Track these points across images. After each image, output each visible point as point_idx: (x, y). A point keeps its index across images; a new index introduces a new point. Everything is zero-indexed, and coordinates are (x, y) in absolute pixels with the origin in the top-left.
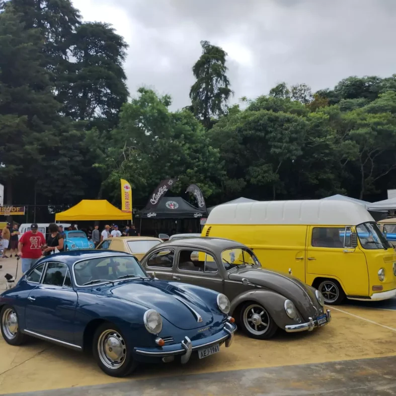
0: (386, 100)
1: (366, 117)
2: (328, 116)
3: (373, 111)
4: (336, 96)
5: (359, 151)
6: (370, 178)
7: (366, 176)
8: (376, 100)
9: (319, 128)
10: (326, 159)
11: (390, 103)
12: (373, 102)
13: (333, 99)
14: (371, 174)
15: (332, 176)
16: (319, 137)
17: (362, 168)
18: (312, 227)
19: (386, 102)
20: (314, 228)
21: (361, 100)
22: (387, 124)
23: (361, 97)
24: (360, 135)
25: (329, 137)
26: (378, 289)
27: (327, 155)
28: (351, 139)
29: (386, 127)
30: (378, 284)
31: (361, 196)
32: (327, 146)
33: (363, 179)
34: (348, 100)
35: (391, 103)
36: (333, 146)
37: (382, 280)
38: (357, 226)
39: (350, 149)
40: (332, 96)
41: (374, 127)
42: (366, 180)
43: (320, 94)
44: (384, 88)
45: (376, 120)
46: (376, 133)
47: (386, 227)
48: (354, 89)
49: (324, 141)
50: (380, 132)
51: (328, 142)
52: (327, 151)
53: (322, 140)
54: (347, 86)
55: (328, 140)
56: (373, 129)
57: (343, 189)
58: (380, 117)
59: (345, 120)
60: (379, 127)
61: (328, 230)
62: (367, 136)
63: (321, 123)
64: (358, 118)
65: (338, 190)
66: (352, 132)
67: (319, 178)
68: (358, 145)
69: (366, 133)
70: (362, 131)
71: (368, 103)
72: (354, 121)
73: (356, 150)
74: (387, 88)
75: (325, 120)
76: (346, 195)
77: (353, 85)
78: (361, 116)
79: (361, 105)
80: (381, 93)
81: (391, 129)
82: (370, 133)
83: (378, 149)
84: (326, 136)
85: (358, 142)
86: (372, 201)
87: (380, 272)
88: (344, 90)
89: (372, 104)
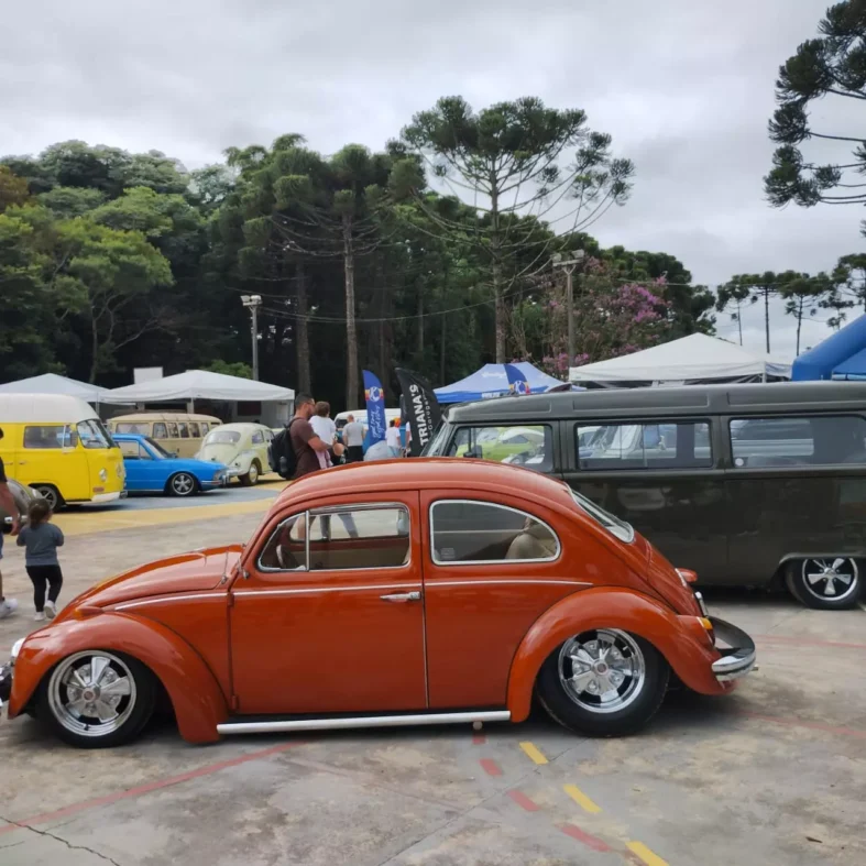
0: (138, 203)
1: (100, 234)
2: (32, 228)
3: (114, 221)
4: (45, 176)
5: (87, 296)
6: (109, 345)
7: (102, 339)
8: (120, 199)
9: (13, 248)
10: (27, 307)
11: (142, 210)
12: (114, 202)
13: (37, 179)
14: (110, 337)
15: (38, 339)
16: (13, 264)
17: (94, 326)
18: (24, 426)
19: (137, 207)
20: (26, 427)
21: (93, 193)
22: (135, 253)
23: (93, 187)
24: (91, 269)
25: (32, 267)
26: (99, 490)
27: (29, 299)
28: (73, 273)
29: (133, 258)
30: (98, 485)
31: (92, 378)
32: (29, 284)
33: (95, 344)
34: (67, 189)
35: (146, 210)
36: (41, 284)
37: (103, 481)
38: (78, 424)
39: (73, 292)
40: (34, 174)
41: (115, 255)
42: (102, 347)
43: (12, 166)
44: (134, 175)
45: (118, 244)
46: (117, 268)
47: (121, 427)
48: (79, 168)
49: (23, 274)
50: (124, 266)
51: (31, 277)
52: (30, 293)
53: (19, 271)
54: (67, 159)
55: (31, 273)
56: (114, 261)
57: (59, 364)
58: (125, 240)
59: (62, 234)
60: (123, 258)
61: (43, 431)
62: (102, 272)
63: (17, 238)
64: (86, 233)
65: (51, 365)
66: (75, 262)
67: (14, 341)
68: (86, 287)
69: (101, 267)
70: (94, 261)
71: (106, 201)
72: (80, 239)
73: (84, 295)
74: (139, 176)
75: (24, 234)
76: (64, 375)
77: (78, 160)
78: (91, 232)
79: (92, 204)
80: (129, 186)
81: (141, 264)
82: (107, 268)
83: (122, 293)
84: (27, 265)
85: (86, 281)
86: (110, 386)
87: (102, 472)
88: (60, 167)
89: (111, 207)
